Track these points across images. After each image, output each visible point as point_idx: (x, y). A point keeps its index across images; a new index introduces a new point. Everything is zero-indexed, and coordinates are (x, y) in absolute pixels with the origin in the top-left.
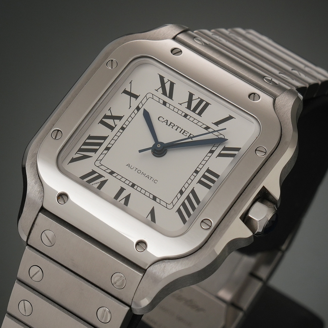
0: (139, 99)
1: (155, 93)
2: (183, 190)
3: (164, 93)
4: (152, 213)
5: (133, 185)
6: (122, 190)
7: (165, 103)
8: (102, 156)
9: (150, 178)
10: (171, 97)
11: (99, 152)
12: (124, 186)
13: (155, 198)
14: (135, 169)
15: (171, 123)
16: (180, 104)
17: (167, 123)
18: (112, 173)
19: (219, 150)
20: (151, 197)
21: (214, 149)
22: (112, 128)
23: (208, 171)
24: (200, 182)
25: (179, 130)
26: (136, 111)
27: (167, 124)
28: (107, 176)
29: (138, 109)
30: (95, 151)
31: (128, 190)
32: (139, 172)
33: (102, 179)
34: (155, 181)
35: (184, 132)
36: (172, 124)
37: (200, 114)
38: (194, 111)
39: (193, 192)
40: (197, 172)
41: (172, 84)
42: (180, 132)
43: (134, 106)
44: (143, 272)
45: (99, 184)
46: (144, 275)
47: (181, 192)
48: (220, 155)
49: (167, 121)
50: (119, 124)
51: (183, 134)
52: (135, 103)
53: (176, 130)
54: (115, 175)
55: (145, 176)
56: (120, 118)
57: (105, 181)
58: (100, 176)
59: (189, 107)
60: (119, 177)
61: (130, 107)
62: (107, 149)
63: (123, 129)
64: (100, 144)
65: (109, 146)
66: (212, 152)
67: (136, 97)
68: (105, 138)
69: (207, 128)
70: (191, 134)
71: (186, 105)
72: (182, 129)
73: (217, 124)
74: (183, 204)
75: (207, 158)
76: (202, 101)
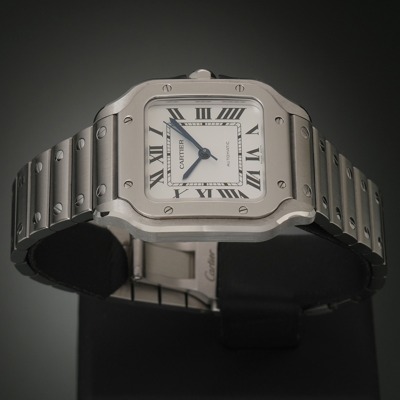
0: (177, 188)
1: (166, 182)
2: (221, 124)
3: (162, 177)
4: (250, 132)
5: (240, 154)
6: (247, 159)
7: (169, 172)
8: (233, 184)
9: (228, 148)
10: (162, 171)
11: (232, 188)
12: (244, 159)
13: (239, 137)
14: (228, 160)
15: (180, 159)
16: (163, 163)
17: (182, 162)
18: (241, 172)
19: (179, 121)
20: (240, 139)
21: (181, 124)
22: (210, 191)
23: (198, 117)
24: (209, 117)
25: (182, 152)
26: (187, 184)
27: (183, 161)
28: (245, 173)
29: (184, 184)
30: (233, 191)
31: (245, 155)
32: (228, 156)
33: (249, 175)
34: (228, 144)
35: (181, 148)
36: (181, 158)
37: (161, 147)
38: (162, 152)
39: (219, 118)
40: (204, 124)
41: (152, 177)
42: (183, 150)
43: (185, 188)
44: (292, 116)
45: (254, 175)
46: (294, 115)
47: (224, 124)
48: (182, 118)
49: (180, 163)
50: (203, 189)
51: (183, 148)
52: (181, 189)
53: (183, 153)
54: (241, 169)
55: (228, 151)
56: (199, 191)
57: (248, 172)
58: (248, 177)
59: (162, 157)
60: (240, 166)
61: (186, 190)
62: (226, 184)
63: (205, 184)
64: (226, 191)
65: (223, 184)
66: (183, 124)
67: (177, 191)
68: (220, 191)
69: (168, 137)
70: (180, 144)
71: (161, 159)
72: (180, 150)
73: (161, 134)
74: (231, 118)
75: (189, 124)
76: (151, 152)
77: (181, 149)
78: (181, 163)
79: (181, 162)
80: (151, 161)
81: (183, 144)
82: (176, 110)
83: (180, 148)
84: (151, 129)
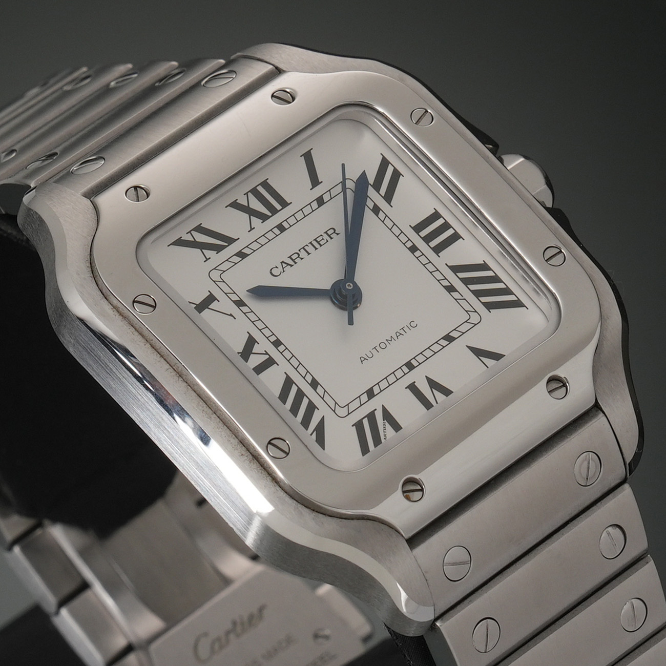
1: (212, 264)
2: (446, 283)
3: (218, 249)
4: (479, 353)
5: (410, 366)
6: (413, 388)
7: (242, 255)
8: (327, 398)
9: (402, 332)
10: (230, 241)
11: (317, 401)
12: (408, 380)
13: (449, 338)
14: (374, 351)
15: (290, 257)
16: (252, 229)
17: (288, 264)
18: (370, 394)
19: (376, 197)
20: (444, 343)
21: (371, 205)
23: (418, 228)
24: (438, 250)
25: (310, 249)
26: (245, 309)
27: (291, 266)
28: (375, 404)
29: (240, 303)
30: (312, 407)
31: (418, 377)
33: (379, 415)
34: (412, 325)
35: (318, 242)
36: (293, 257)
37: (284, 204)
38: (274, 211)
39: (456, 269)
40: (413, 249)
41: (200, 229)
42: (316, 249)
43: (232, 309)
44: (597, 411)
45: (387, 424)
47: (450, 289)
48: (388, 197)
49: (283, 262)
50: (263, 345)
51: (321, 246)
52: (224, 304)
54: (376, 390)
55: (396, 338)
56: (251, 342)
57: (384, 410)
58: (371, 416)
59: (264, 218)
60: (384, 385)
61: (231, 315)
62: (314, 384)
63: (277, 343)
64: (300, 395)
65: (309, 378)
66: (376, 210)
67: (211, 299)
68: (289, 382)
69: (320, 201)
70: (326, 233)
71: (256, 221)
72: (311, 243)
73: (315, 182)
74: (477, 294)
75: (387, 221)
76: (255, 192)
77: (315, 243)
78: (284, 265)
79: (285, 263)
80: (235, 205)
81: (329, 239)
82: (396, 175)
83: (315, 240)
84: (308, 157)
